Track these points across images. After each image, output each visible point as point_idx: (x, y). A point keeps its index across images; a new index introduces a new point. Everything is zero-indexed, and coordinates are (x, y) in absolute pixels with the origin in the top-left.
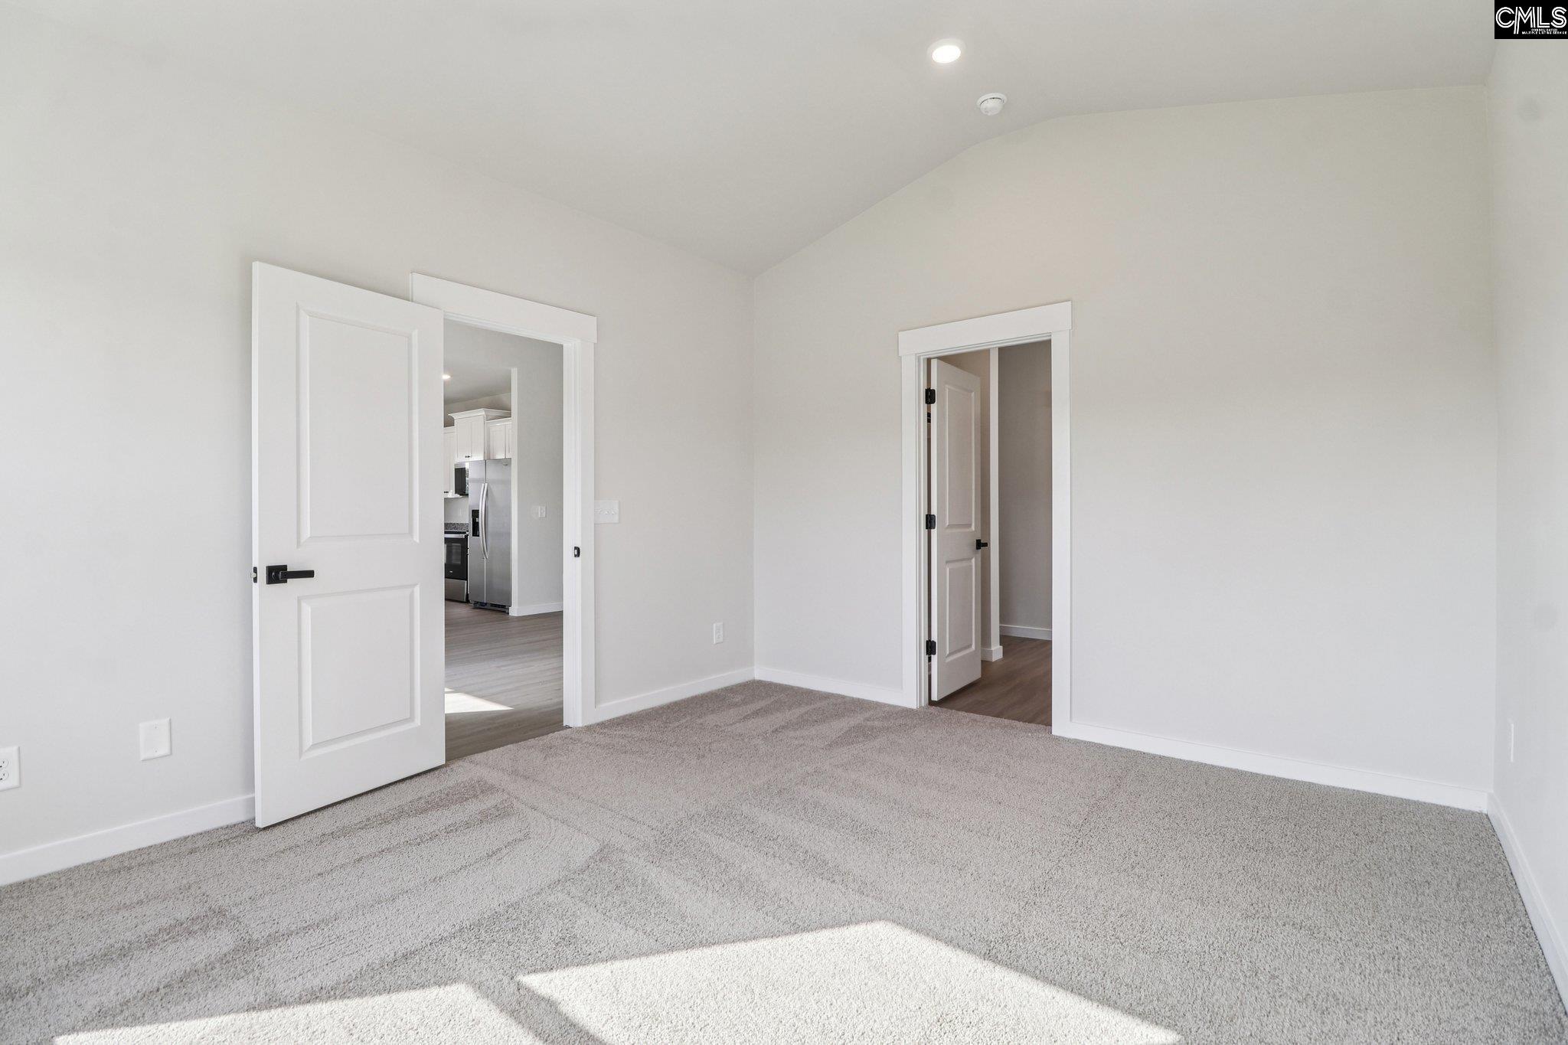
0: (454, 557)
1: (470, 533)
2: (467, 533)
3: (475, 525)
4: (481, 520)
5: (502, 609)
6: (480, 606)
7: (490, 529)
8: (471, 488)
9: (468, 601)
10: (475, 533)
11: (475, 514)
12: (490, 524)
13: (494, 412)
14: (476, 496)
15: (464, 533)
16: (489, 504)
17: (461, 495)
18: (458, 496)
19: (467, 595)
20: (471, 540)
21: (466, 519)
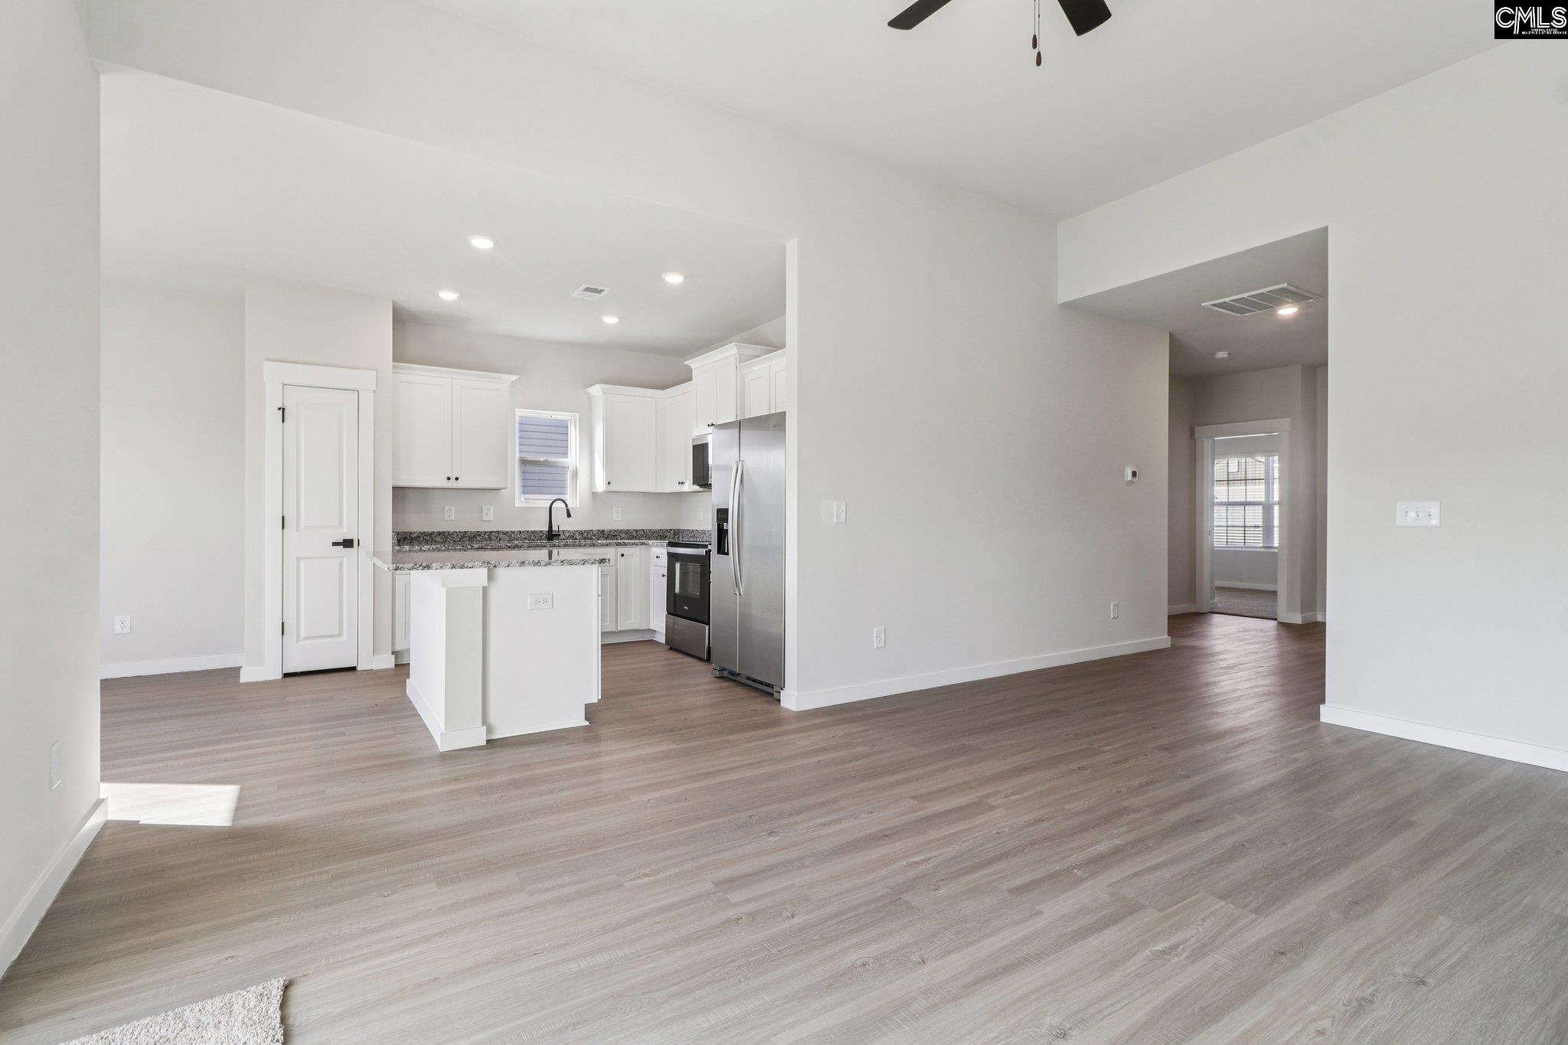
0: (690, 585)
1: (714, 548)
2: (710, 547)
3: (722, 534)
4: (731, 526)
5: (768, 690)
6: (728, 676)
7: (746, 541)
8: (714, 478)
9: (709, 660)
10: (722, 550)
11: (722, 515)
12: (744, 532)
13: (752, 349)
14: (723, 491)
15: (706, 546)
16: (745, 501)
17: (701, 486)
18: (697, 488)
19: (709, 648)
20: (716, 559)
21: (707, 524)
